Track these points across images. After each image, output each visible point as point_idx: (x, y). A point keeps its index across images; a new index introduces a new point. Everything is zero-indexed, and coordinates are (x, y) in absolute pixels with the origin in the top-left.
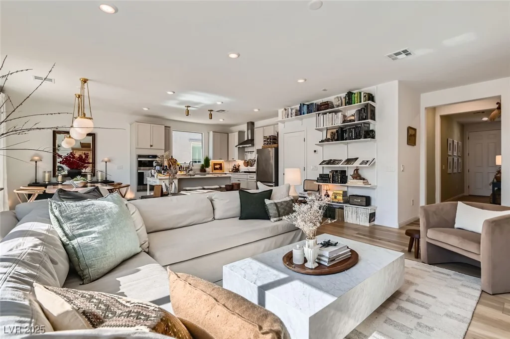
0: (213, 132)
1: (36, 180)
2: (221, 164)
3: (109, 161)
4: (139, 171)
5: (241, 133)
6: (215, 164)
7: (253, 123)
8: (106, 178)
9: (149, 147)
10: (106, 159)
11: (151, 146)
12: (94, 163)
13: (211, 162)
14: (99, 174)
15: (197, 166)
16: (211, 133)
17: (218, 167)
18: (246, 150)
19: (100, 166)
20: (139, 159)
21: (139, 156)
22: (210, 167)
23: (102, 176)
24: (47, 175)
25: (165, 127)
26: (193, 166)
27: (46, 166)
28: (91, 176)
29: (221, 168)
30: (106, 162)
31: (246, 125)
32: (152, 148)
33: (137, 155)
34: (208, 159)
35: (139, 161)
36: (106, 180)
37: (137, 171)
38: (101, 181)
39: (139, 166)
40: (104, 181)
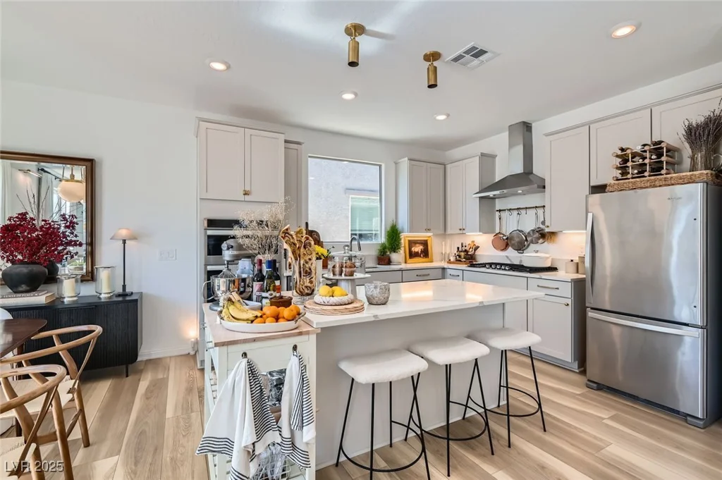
0: (410, 160)
2: (425, 243)
3: (134, 238)
4: (209, 268)
5: (487, 159)
6: (412, 243)
7: (527, 127)
8: (124, 287)
9: (242, 197)
10: (124, 233)
11: (246, 193)
12: (91, 244)
13: (405, 237)
14: (103, 275)
15: (369, 250)
16: (405, 163)
17: (418, 249)
18: (499, 204)
19: (108, 253)
20: (208, 232)
21: (212, 223)
22: (402, 251)
23: (111, 279)
25: (286, 141)
26: (360, 249)
28: (76, 281)
29: (426, 253)
30: (124, 242)
31: (505, 135)
32: (247, 198)
33: (205, 219)
34: (397, 230)
35: (209, 237)
36: (124, 295)
37: (206, 268)
38: (109, 295)
39: (209, 254)
40: (119, 295)
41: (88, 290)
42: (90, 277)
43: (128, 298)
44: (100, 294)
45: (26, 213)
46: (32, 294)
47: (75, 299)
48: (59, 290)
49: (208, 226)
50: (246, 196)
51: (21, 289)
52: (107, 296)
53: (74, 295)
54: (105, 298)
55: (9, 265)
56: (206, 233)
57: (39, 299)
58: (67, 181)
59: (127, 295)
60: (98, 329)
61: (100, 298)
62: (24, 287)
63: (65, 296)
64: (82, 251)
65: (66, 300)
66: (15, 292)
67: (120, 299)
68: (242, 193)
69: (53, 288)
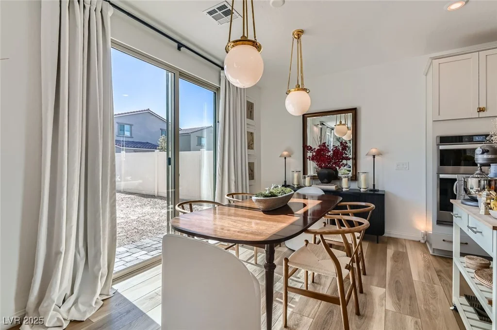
1: (285, 181)
3: (380, 154)
4: (442, 176)
8: (374, 185)
9: (476, 114)
10: (374, 151)
11: (481, 110)
12: (355, 158)
14: (362, 177)
19: (364, 164)
20: (442, 147)
21: (444, 140)
23: (366, 180)
24: (296, 175)
27: (296, 163)
28: (348, 180)
30: (374, 157)
32: (482, 114)
33: (438, 136)
36: (374, 190)
37: (438, 176)
38: (365, 190)
39: (442, 164)
40: (371, 190)
41: (354, 186)
42: (355, 178)
43: (376, 193)
44: (361, 188)
45: (326, 143)
46: (329, 184)
47: (348, 189)
48: (341, 183)
49: (440, 143)
50: (480, 113)
51: (325, 181)
52: (364, 190)
53: (347, 187)
54: (363, 191)
55: (320, 169)
56: (438, 148)
57: (332, 187)
58: (338, 125)
59: (376, 191)
60: (373, 206)
61: (360, 191)
62: (326, 181)
63: (343, 187)
64: (350, 163)
65: (344, 190)
66: (322, 183)
67: (372, 192)
69: (338, 183)
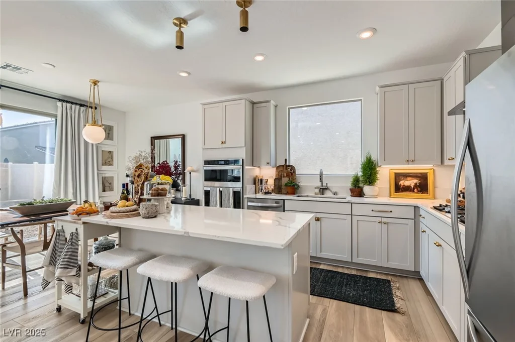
0: (382, 87)
2: (423, 178)
6: (400, 176)
8: (190, 195)
10: (190, 168)
12: (184, 174)
14: (183, 189)
29: (422, 188)
30: (190, 173)
32: (224, 146)
33: (204, 160)
34: (373, 163)
35: (205, 170)
37: (204, 188)
38: (185, 199)
39: (205, 180)
44: (182, 198)
49: (205, 165)
50: (223, 144)
56: (204, 168)
68: (221, 142)
